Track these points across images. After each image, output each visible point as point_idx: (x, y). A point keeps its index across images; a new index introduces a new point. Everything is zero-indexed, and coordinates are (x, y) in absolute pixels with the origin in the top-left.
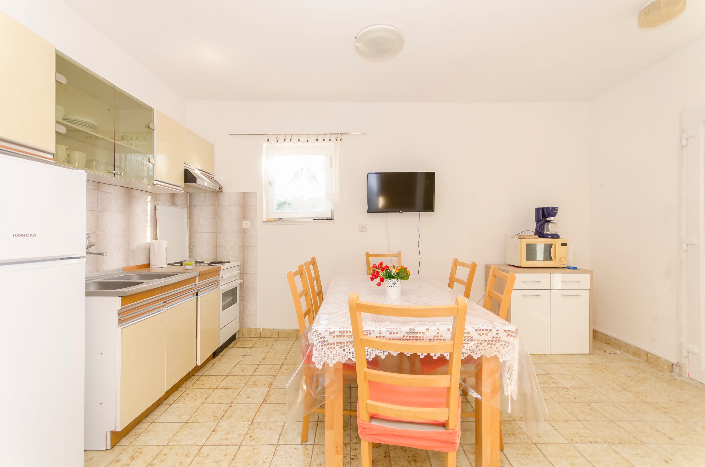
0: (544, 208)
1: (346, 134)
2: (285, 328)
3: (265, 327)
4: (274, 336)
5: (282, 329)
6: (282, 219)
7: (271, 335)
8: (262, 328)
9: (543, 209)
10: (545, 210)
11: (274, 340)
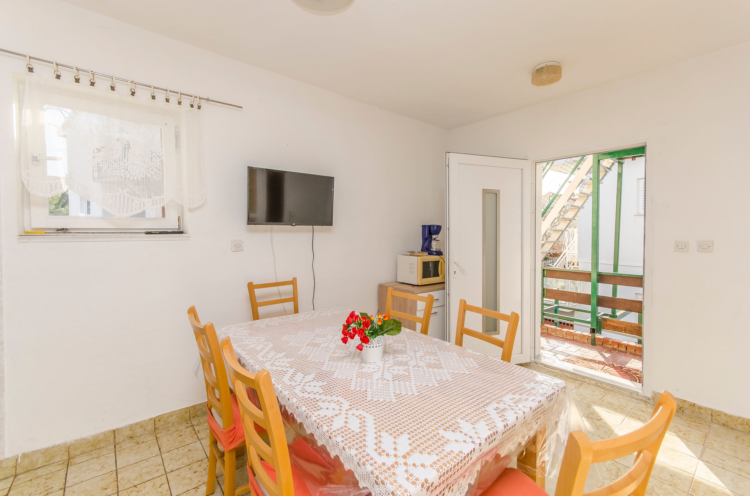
0: (430, 225)
1: (208, 100)
2: (84, 436)
3: (28, 448)
4: (57, 459)
5: (77, 440)
6: (67, 229)
7: (48, 459)
8: (20, 455)
9: (430, 227)
10: (432, 229)
11: (59, 468)
